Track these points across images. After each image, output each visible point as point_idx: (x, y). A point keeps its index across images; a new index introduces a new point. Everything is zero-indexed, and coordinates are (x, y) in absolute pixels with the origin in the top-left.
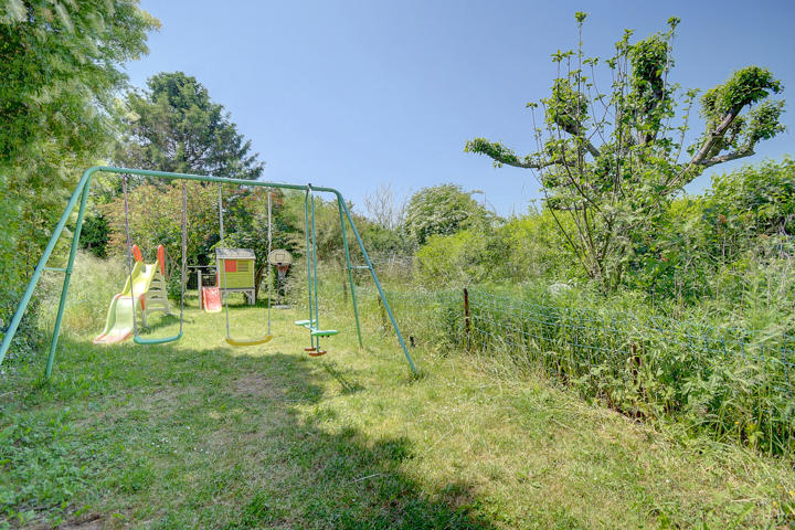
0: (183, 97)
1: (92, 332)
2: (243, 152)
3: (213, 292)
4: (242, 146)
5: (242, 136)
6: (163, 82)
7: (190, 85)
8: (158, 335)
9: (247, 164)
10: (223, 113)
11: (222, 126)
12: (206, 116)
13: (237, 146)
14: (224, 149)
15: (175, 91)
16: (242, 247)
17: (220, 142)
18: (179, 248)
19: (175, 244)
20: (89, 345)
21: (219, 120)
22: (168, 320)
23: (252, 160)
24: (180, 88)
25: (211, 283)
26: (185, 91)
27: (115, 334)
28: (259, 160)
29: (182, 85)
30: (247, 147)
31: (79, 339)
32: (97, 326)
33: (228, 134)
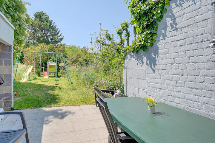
0: (42, 19)
1: (20, 80)
2: (58, 33)
3: (46, 73)
4: (58, 31)
5: (58, 29)
6: (38, 14)
7: (44, 15)
8: (33, 82)
9: (59, 37)
10: (53, 23)
11: (53, 26)
12: (48, 24)
13: (57, 32)
14: (53, 33)
15: (40, 17)
16: (54, 62)
17: (52, 31)
18: (39, 61)
19: (38, 60)
20: (19, 82)
21: (52, 24)
22: (35, 79)
23: (60, 35)
24: (42, 16)
25: (46, 70)
26: (43, 17)
27: (24, 80)
28: (62, 35)
29: (42, 15)
30: (59, 32)
31: (18, 81)
32: (21, 79)
33: (54, 28)
